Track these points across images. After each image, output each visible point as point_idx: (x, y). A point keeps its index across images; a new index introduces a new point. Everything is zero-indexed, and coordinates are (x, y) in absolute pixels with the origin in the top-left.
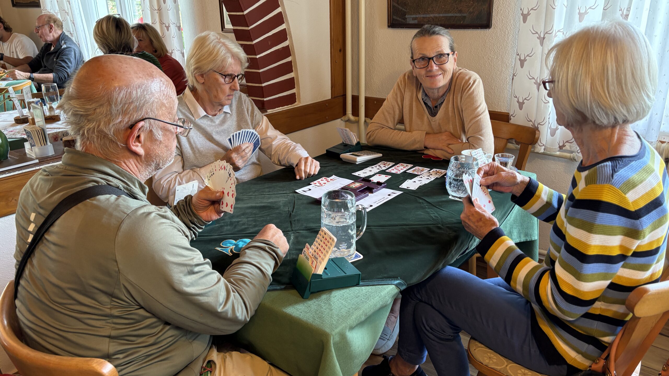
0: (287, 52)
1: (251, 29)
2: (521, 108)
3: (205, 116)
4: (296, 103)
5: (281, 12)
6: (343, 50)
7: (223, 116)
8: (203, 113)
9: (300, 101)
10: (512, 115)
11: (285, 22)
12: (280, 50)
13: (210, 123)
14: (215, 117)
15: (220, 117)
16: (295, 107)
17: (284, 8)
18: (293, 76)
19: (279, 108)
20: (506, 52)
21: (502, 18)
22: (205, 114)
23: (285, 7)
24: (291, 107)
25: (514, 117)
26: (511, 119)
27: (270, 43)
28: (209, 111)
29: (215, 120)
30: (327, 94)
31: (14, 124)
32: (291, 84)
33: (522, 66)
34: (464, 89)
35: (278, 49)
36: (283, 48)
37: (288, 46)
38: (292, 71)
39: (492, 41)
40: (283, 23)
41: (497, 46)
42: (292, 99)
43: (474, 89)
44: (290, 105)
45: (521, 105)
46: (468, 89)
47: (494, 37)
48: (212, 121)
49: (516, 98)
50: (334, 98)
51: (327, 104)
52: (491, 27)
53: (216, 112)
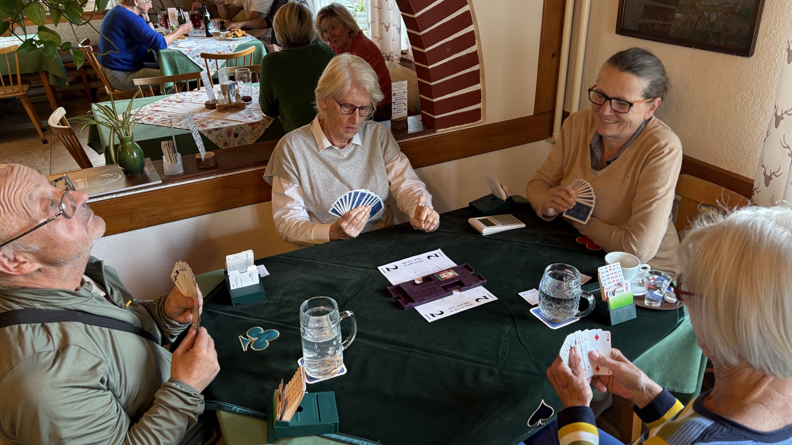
0: (474, 59)
1: (423, 35)
2: (767, 184)
3: (330, 147)
4: (480, 121)
5: (469, 11)
6: (557, 55)
7: (352, 148)
8: (327, 144)
9: (485, 119)
10: (756, 189)
11: (473, 23)
12: (463, 57)
13: (337, 156)
14: (343, 150)
15: (349, 149)
16: (476, 126)
17: (472, 6)
18: (479, 89)
19: (454, 127)
20: (768, 95)
21: (770, 43)
22: (330, 145)
23: (474, 6)
24: (471, 125)
25: (758, 192)
26: (754, 194)
27: (448, 50)
28: (335, 143)
29: (343, 153)
30: (529, 110)
31: (204, 108)
32: (476, 97)
33: (777, 126)
34: (651, 157)
35: (461, 57)
36: (468, 55)
37: (476, 52)
38: (479, 82)
39: (751, 74)
40: (471, 24)
41: (757, 83)
42: (476, 115)
43: (665, 162)
44: (471, 123)
45: (768, 180)
46: (658, 158)
47: (755, 70)
48: (339, 154)
49: (763, 168)
50: (538, 114)
51: (524, 123)
52: (752, 55)
53: (344, 144)
